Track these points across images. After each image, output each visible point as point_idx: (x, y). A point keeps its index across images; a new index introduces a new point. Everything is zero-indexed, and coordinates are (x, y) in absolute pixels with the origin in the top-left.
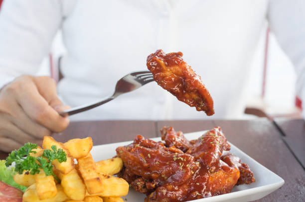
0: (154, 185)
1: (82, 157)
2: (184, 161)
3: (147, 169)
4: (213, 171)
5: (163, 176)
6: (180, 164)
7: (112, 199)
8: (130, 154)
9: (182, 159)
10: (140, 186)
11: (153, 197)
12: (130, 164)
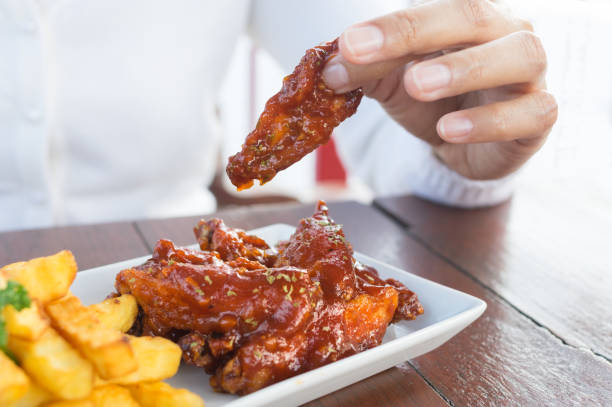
0: (231, 344)
1: (55, 299)
2: (292, 282)
3: (208, 311)
4: (348, 297)
5: (248, 321)
6: (285, 288)
7: (147, 388)
8: (159, 284)
9: (287, 277)
10: (197, 350)
11: (232, 372)
12: (160, 306)
